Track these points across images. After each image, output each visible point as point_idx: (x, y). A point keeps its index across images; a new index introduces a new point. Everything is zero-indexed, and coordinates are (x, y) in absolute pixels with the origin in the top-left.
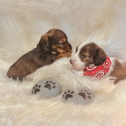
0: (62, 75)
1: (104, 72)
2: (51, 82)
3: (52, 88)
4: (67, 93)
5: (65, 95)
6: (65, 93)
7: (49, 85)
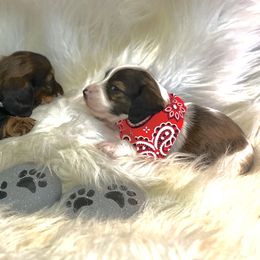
0: (61, 152)
1: (174, 127)
2: (32, 172)
3: (38, 187)
4: (78, 196)
5: (73, 201)
6: (73, 196)
7: (30, 180)
